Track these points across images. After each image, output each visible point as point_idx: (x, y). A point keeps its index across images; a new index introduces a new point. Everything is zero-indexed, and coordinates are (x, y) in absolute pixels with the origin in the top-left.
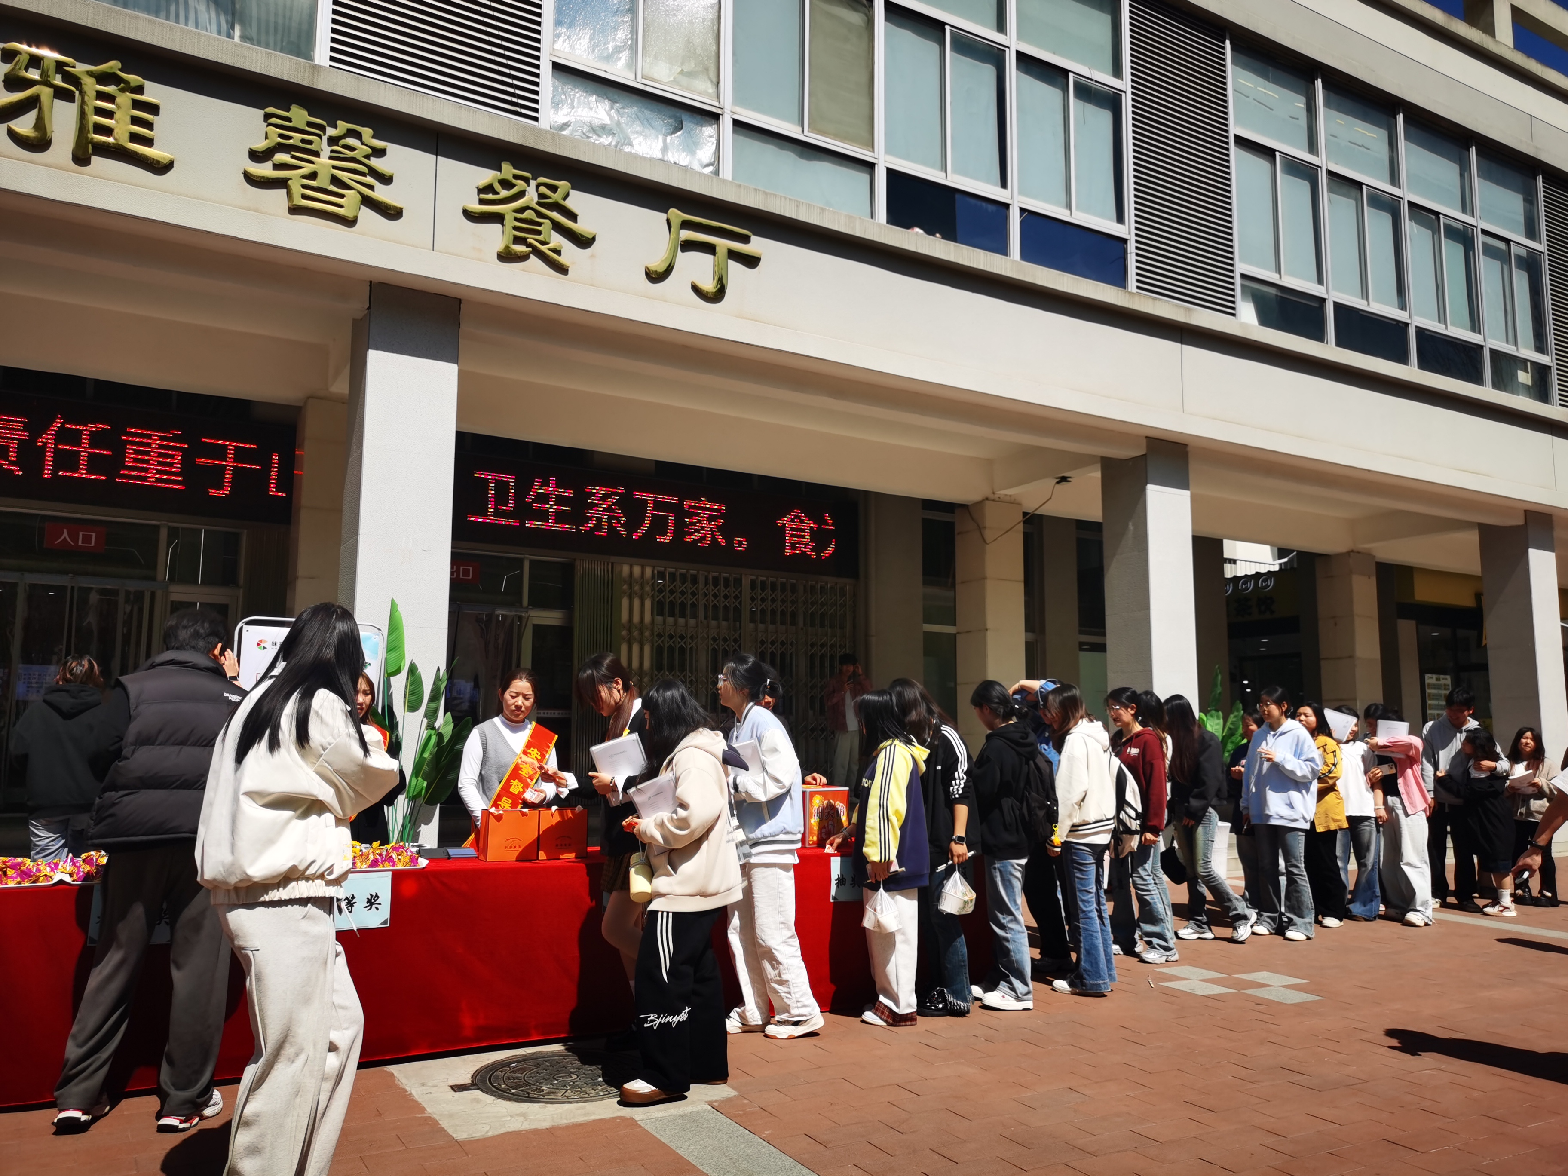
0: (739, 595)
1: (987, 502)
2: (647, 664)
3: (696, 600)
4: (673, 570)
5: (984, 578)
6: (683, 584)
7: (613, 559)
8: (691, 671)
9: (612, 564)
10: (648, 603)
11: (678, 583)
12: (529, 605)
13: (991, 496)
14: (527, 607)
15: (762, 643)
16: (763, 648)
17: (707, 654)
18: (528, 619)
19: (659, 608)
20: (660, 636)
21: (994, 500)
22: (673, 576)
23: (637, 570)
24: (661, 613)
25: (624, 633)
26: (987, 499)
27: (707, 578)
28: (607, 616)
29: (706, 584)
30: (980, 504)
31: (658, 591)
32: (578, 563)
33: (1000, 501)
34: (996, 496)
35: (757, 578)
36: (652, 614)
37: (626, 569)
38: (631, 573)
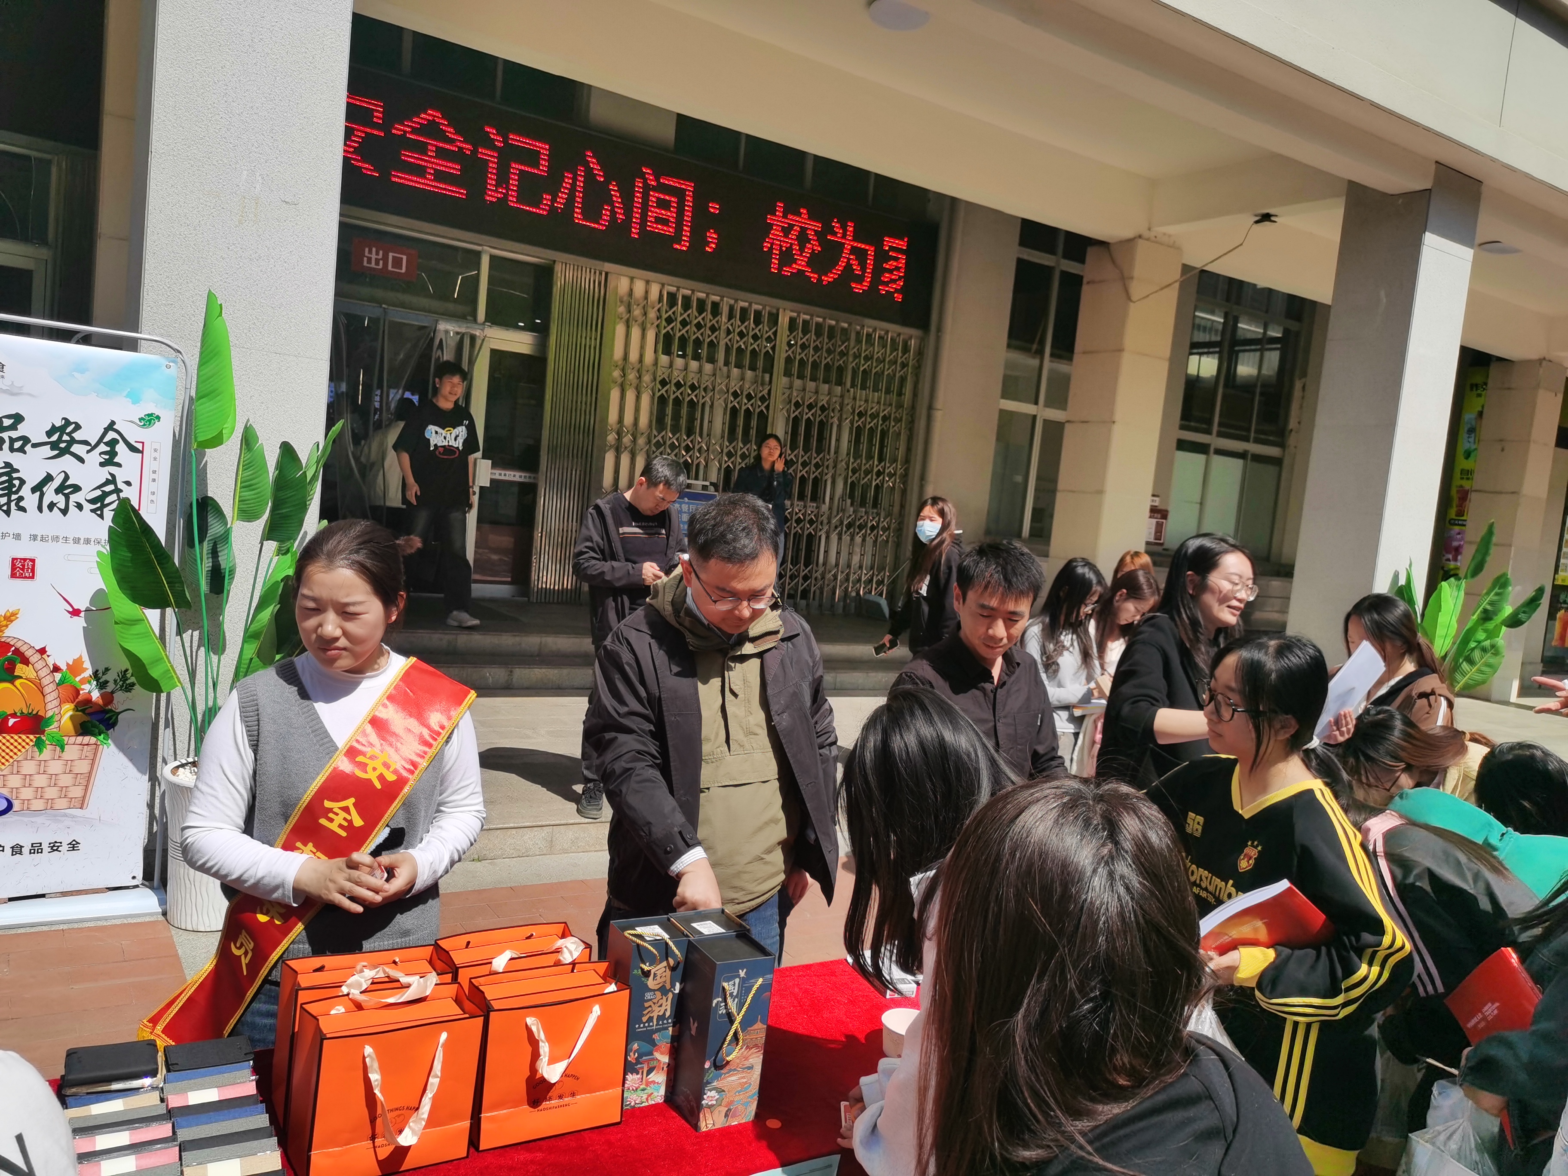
0: (772, 337)
1: (1140, 241)
2: (644, 420)
3: (716, 337)
4: (689, 292)
5: (1121, 350)
6: (700, 314)
7: (608, 266)
8: (701, 435)
9: (607, 274)
10: (651, 335)
11: (694, 311)
12: (486, 320)
13: (1146, 234)
14: (483, 324)
15: (797, 405)
16: (797, 413)
17: (725, 414)
18: (483, 340)
19: (666, 344)
20: (663, 383)
21: (1148, 239)
22: (687, 301)
23: (639, 287)
24: (667, 351)
25: (616, 374)
26: (1140, 237)
27: (731, 308)
28: (595, 348)
29: (731, 316)
30: (1130, 242)
31: (666, 320)
32: (558, 268)
33: (1155, 241)
34: (1152, 234)
35: (799, 316)
36: (655, 351)
37: (623, 285)
38: (631, 292)
